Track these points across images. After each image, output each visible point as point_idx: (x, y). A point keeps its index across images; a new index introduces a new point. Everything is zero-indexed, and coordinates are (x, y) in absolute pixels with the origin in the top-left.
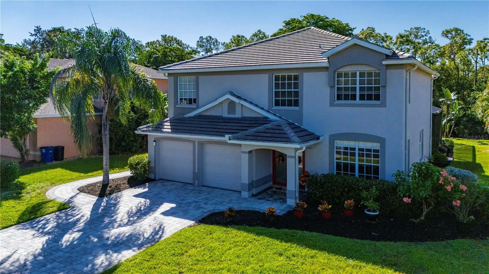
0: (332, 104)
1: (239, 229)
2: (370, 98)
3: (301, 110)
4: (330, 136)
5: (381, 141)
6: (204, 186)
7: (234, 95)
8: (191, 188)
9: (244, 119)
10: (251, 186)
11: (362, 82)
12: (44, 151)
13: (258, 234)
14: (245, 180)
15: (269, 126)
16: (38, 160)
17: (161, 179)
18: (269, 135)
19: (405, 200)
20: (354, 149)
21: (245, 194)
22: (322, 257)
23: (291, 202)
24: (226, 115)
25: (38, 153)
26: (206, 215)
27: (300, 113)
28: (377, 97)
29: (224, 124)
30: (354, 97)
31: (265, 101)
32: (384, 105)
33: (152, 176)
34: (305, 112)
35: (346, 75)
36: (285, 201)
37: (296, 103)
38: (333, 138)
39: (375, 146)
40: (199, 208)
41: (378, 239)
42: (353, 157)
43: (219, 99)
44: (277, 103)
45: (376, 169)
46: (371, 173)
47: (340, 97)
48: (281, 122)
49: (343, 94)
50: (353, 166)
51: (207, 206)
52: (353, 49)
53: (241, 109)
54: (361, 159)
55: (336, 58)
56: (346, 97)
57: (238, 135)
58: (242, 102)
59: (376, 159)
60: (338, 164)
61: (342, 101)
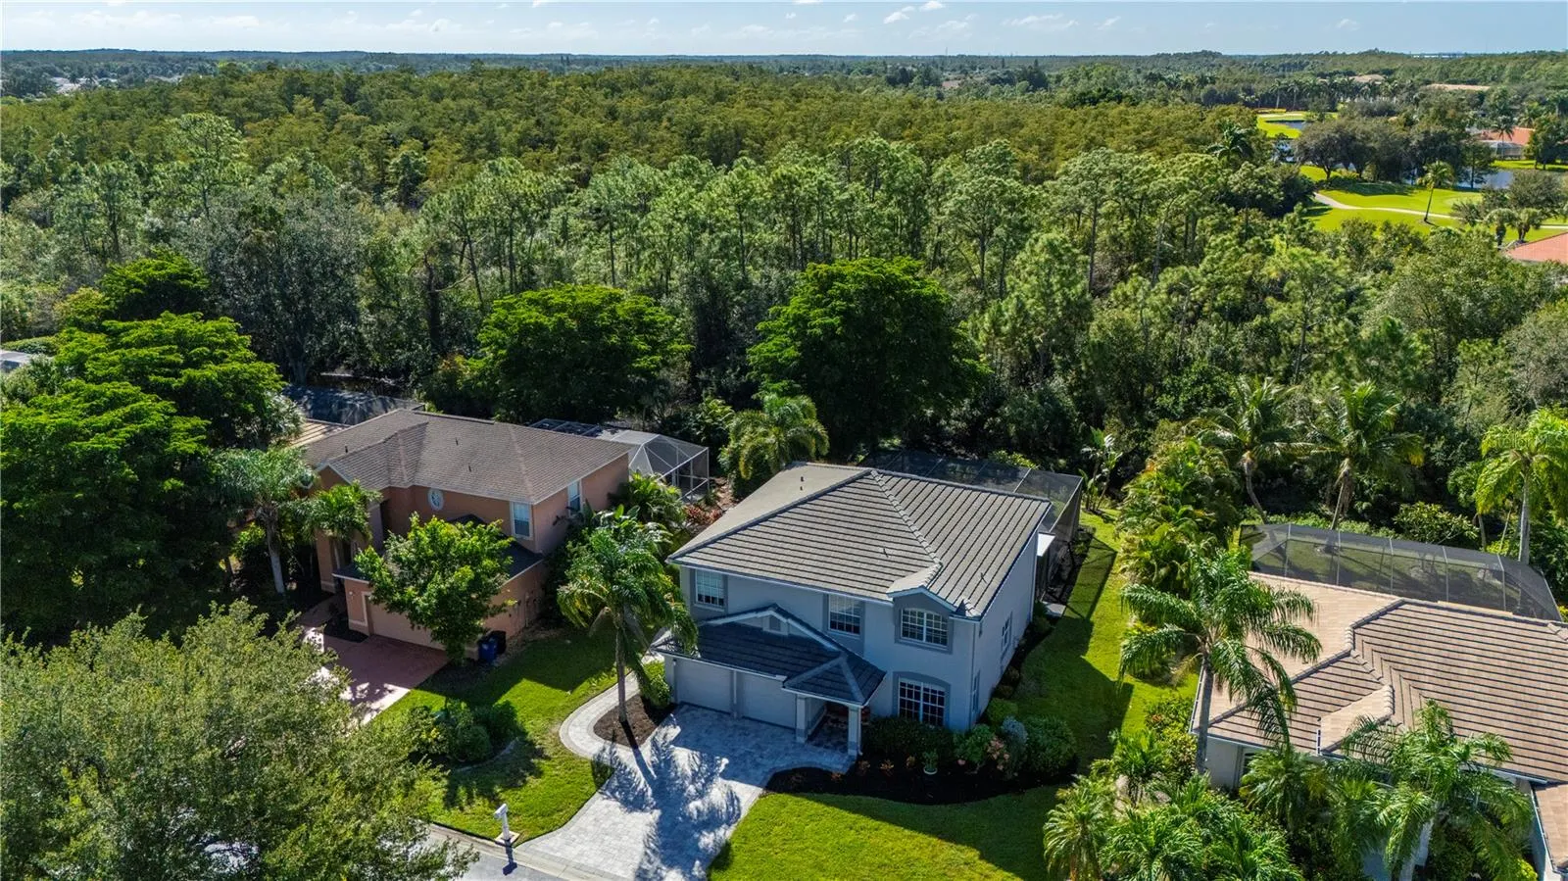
0: (896, 641)
1: (808, 798)
2: (937, 641)
3: (863, 638)
4: (895, 673)
5: (947, 686)
6: (745, 717)
7: (780, 611)
8: (730, 723)
9: (795, 640)
10: (808, 728)
11: (929, 624)
12: (485, 647)
13: (828, 804)
14: (801, 725)
15: (827, 666)
16: (476, 658)
17: (683, 703)
18: (828, 683)
19: (961, 762)
20: (918, 688)
21: (801, 740)
22: (886, 828)
23: (853, 752)
24: (766, 629)
25: (476, 649)
26: (769, 777)
27: (861, 646)
28: (944, 642)
29: (768, 648)
30: (920, 637)
31: (817, 621)
32: (950, 652)
33: (673, 700)
34: (867, 641)
35: (913, 613)
36: (845, 750)
37: (857, 630)
38: (897, 675)
39: (941, 689)
40: (757, 765)
41: (931, 802)
42: (917, 696)
43: (758, 610)
44: (833, 625)
45: (941, 711)
46: (936, 716)
47: (905, 634)
48: (842, 661)
49: (909, 632)
50: (918, 705)
51: (765, 761)
52: (920, 597)
53: (788, 627)
54: (926, 699)
55: (901, 600)
56: (913, 635)
57: (794, 681)
58: (790, 621)
59: (941, 701)
60: (902, 702)
61: (908, 639)
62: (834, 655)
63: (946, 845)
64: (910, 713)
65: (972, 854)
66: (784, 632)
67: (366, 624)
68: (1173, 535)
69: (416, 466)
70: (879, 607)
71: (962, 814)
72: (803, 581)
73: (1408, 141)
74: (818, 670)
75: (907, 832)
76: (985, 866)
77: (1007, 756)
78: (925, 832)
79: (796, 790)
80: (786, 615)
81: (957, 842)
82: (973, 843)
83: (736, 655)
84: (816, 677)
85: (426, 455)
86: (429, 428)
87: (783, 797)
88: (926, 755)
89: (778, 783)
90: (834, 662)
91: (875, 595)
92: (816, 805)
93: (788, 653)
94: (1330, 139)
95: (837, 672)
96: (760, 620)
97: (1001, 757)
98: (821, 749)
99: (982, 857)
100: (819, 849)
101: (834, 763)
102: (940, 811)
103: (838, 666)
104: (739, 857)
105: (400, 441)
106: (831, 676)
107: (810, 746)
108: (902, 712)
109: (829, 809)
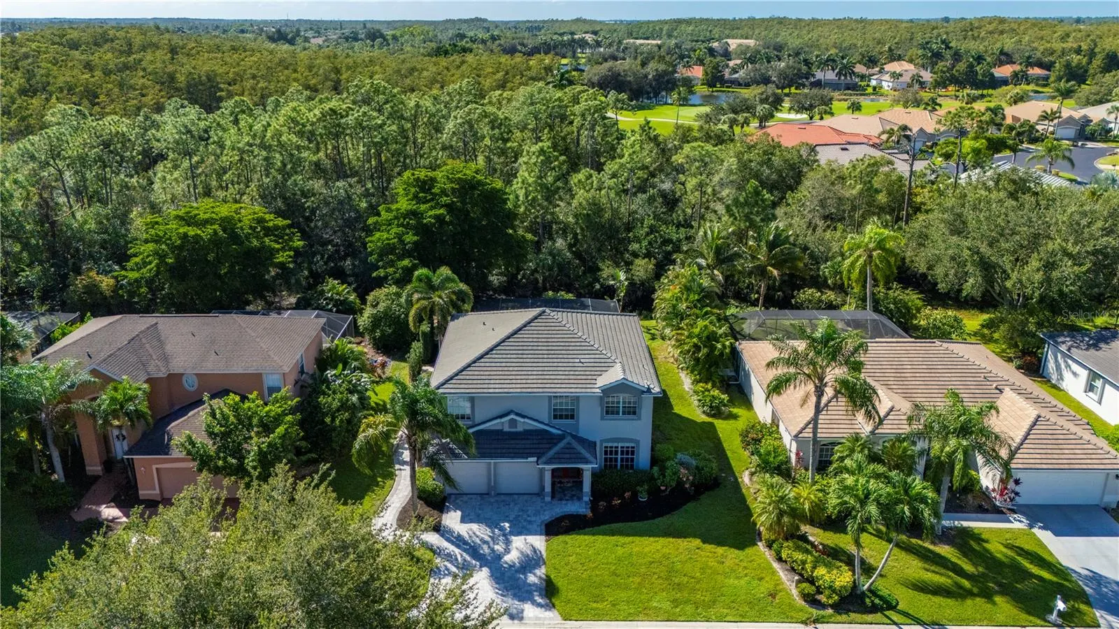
0: (602, 418)
1: (579, 535)
2: (629, 413)
3: (578, 421)
5: (637, 442)
6: (499, 494)
7: (517, 414)
9: (528, 434)
10: (552, 490)
11: (624, 403)
13: (594, 534)
14: (548, 489)
15: (561, 445)
18: (564, 456)
19: (663, 488)
20: (617, 448)
21: (548, 499)
22: (637, 539)
23: (587, 499)
24: (506, 429)
26: (543, 528)
27: (576, 426)
28: (634, 413)
29: (513, 442)
30: (618, 413)
31: (545, 416)
32: (639, 419)
33: (447, 493)
34: (580, 424)
35: (613, 398)
36: (581, 498)
37: (572, 417)
38: (602, 441)
39: (633, 445)
40: (530, 522)
41: (653, 518)
42: (616, 453)
43: (501, 417)
44: (555, 417)
45: (632, 460)
46: (629, 463)
47: (607, 413)
48: (569, 439)
49: (610, 411)
50: (616, 459)
51: (533, 519)
52: (622, 387)
53: (523, 424)
54: (622, 453)
55: (608, 391)
56: (612, 413)
57: (544, 459)
58: (526, 420)
59: (633, 453)
60: (606, 459)
61: (610, 416)
62: (561, 438)
63: (680, 541)
64: (611, 466)
65: (697, 542)
66: (520, 429)
67: (158, 491)
68: (706, 327)
69: (165, 358)
70: (591, 398)
71: (676, 519)
72: (535, 390)
73: (646, 76)
74: (557, 448)
75: (652, 539)
76: (708, 547)
77: (691, 478)
78: (663, 536)
79: (567, 531)
80: (524, 417)
81: (685, 537)
82: (695, 536)
83: (493, 451)
84: (557, 453)
85: (168, 348)
86: (160, 327)
87: (561, 538)
88: (639, 488)
89: (552, 529)
90: (565, 441)
91: (589, 390)
92: (586, 537)
93: (529, 442)
94: (607, 76)
95: (569, 447)
96: (502, 424)
97: (688, 479)
98: (564, 502)
99: (704, 542)
100: (607, 564)
101: (579, 507)
102: (662, 521)
103: (568, 443)
104: (559, 582)
105: (144, 340)
106: (567, 451)
107: (555, 502)
108: (605, 466)
109: (596, 537)
